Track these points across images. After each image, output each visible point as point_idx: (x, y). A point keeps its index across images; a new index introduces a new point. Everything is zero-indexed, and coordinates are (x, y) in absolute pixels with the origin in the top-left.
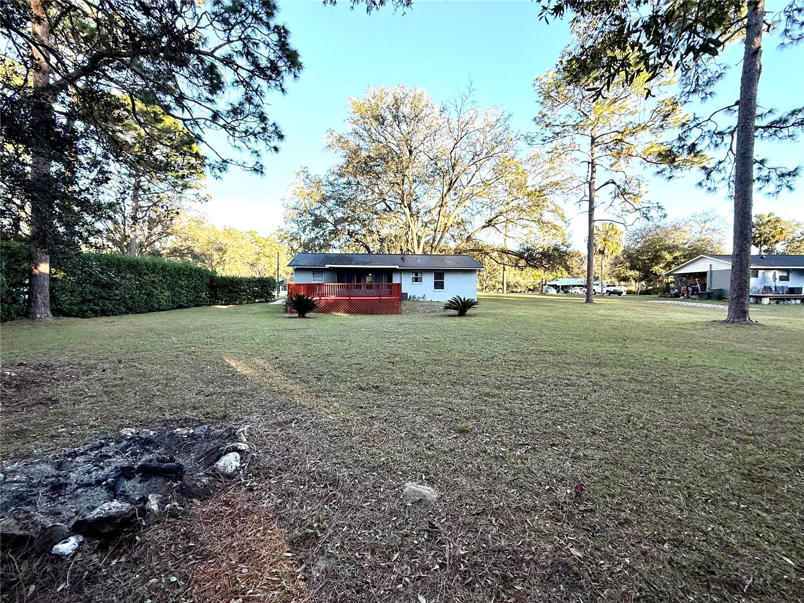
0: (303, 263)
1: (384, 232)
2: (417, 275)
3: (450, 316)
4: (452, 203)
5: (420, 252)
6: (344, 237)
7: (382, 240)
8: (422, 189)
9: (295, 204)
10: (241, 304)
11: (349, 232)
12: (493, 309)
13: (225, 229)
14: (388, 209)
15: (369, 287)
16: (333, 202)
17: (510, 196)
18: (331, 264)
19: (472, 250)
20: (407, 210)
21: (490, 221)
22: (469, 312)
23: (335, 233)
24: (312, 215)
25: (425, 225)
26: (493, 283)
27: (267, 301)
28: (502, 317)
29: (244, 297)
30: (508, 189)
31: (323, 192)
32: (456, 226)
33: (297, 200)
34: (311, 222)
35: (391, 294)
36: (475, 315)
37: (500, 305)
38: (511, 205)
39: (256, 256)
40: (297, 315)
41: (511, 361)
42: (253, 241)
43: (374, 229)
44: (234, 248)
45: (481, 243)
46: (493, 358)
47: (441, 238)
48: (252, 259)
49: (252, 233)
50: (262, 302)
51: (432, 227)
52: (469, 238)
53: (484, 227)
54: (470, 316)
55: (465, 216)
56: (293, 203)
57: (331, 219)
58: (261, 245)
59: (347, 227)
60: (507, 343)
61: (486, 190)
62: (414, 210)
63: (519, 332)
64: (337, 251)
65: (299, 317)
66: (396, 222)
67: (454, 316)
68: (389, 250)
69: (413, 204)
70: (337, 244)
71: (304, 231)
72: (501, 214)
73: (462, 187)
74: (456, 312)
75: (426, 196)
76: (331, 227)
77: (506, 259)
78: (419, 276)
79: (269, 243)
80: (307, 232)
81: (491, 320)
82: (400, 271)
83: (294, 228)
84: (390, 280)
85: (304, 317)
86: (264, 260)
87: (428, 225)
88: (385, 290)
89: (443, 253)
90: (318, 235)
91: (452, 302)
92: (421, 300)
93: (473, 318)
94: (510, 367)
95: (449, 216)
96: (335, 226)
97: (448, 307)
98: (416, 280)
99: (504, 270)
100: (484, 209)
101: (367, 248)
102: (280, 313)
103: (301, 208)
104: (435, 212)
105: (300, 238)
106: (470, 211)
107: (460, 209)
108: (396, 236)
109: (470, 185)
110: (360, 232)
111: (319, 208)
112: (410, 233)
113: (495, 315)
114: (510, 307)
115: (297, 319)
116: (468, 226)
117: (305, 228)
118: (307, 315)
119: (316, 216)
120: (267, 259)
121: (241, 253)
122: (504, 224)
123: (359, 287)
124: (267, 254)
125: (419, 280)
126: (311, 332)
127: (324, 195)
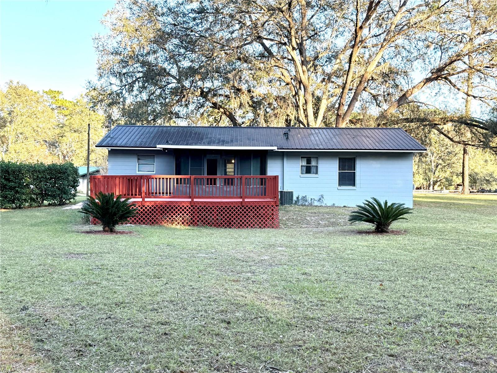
0: (122, 141)
1: (260, 91)
2: (309, 162)
3: (360, 232)
4: (374, 41)
5: (319, 123)
6: (194, 99)
7: (256, 105)
8: (323, 19)
9: (116, 45)
10: (20, 208)
11: (202, 92)
12: (441, 220)
13: (10, 87)
14: (266, 54)
15: (229, 181)
16: (176, 41)
17: (476, 27)
18: (167, 143)
19: (407, 120)
20: (296, 55)
21: (440, 70)
22: (394, 225)
23: (179, 92)
24: (144, 64)
25: (328, 78)
26: (447, 174)
27: (62, 204)
28: (454, 236)
29: (24, 197)
30: (471, 14)
31: (159, 26)
32: (381, 80)
33: (119, 38)
34: (141, 75)
35: (264, 194)
36: (406, 231)
37: (454, 213)
38: (477, 42)
39: (58, 131)
40: (101, 228)
41: (452, 325)
42: (54, 106)
43: (244, 87)
44: (24, 118)
45: (423, 108)
46: (418, 317)
47: (354, 99)
48: (51, 135)
49: (53, 94)
50: (54, 205)
51: (340, 81)
52: (403, 99)
53: (428, 80)
54: (397, 233)
55: (397, 63)
56: (112, 44)
57: (174, 71)
58: (67, 112)
59: (200, 83)
60: (453, 288)
61: (433, 18)
62: (309, 53)
63: (480, 265)
64: (182, 123)
65: (104, 231)
66: (279, 75)
67: (368, 232)
68: (266, 121)
69: (307, 44)
70: (183, 111)
71: (130, 90)
72: (459, 57)
73: (391, 15)
74: (370, 226)
75: (329, 30)
76: (173, 84)
77: (469, 135)
78: (313, 163)
79: (78, 109)
80: (135, 92)
81: (430, 242)
82: (281, 155)
83: (115, 85)
84: (263, 170)
85: (112, 231)
86: (70, 137)
87: (334, 79)
88: (255, 186)
89: (358, 126)
90: (152, 97)
91: (364, 209)
92: (316, 203)
93: (400, 238)
94: (449, 338)
95: (368, 63)
96: (179, 81)
97: (356, 217)
98: (308, 170)
99: (465, 152)
100: (431, 50)
101: (232, 117)
102: (76, 223)
103: (126, 52)
104: (344, 57)
105: (124, 101)
106: (405, 53)
107: (388, 51)
108: (277, 98)
109: (404, 9)
110: (221, 92)
111: (155, 52)
112: (301, 93)
113: (441, 232)
114: (472, 219)
115: (99, 236)
116: (400, 80)
117: (131, 85)
118: (118, 228)
119: (149, 64)
120: (76, 134)
121: (34, 125)
122: (466, 74)
123: (212, 182)
124: (76, 126)
125: (313, 170)
126: (110, 260)
127: (159, 30)
